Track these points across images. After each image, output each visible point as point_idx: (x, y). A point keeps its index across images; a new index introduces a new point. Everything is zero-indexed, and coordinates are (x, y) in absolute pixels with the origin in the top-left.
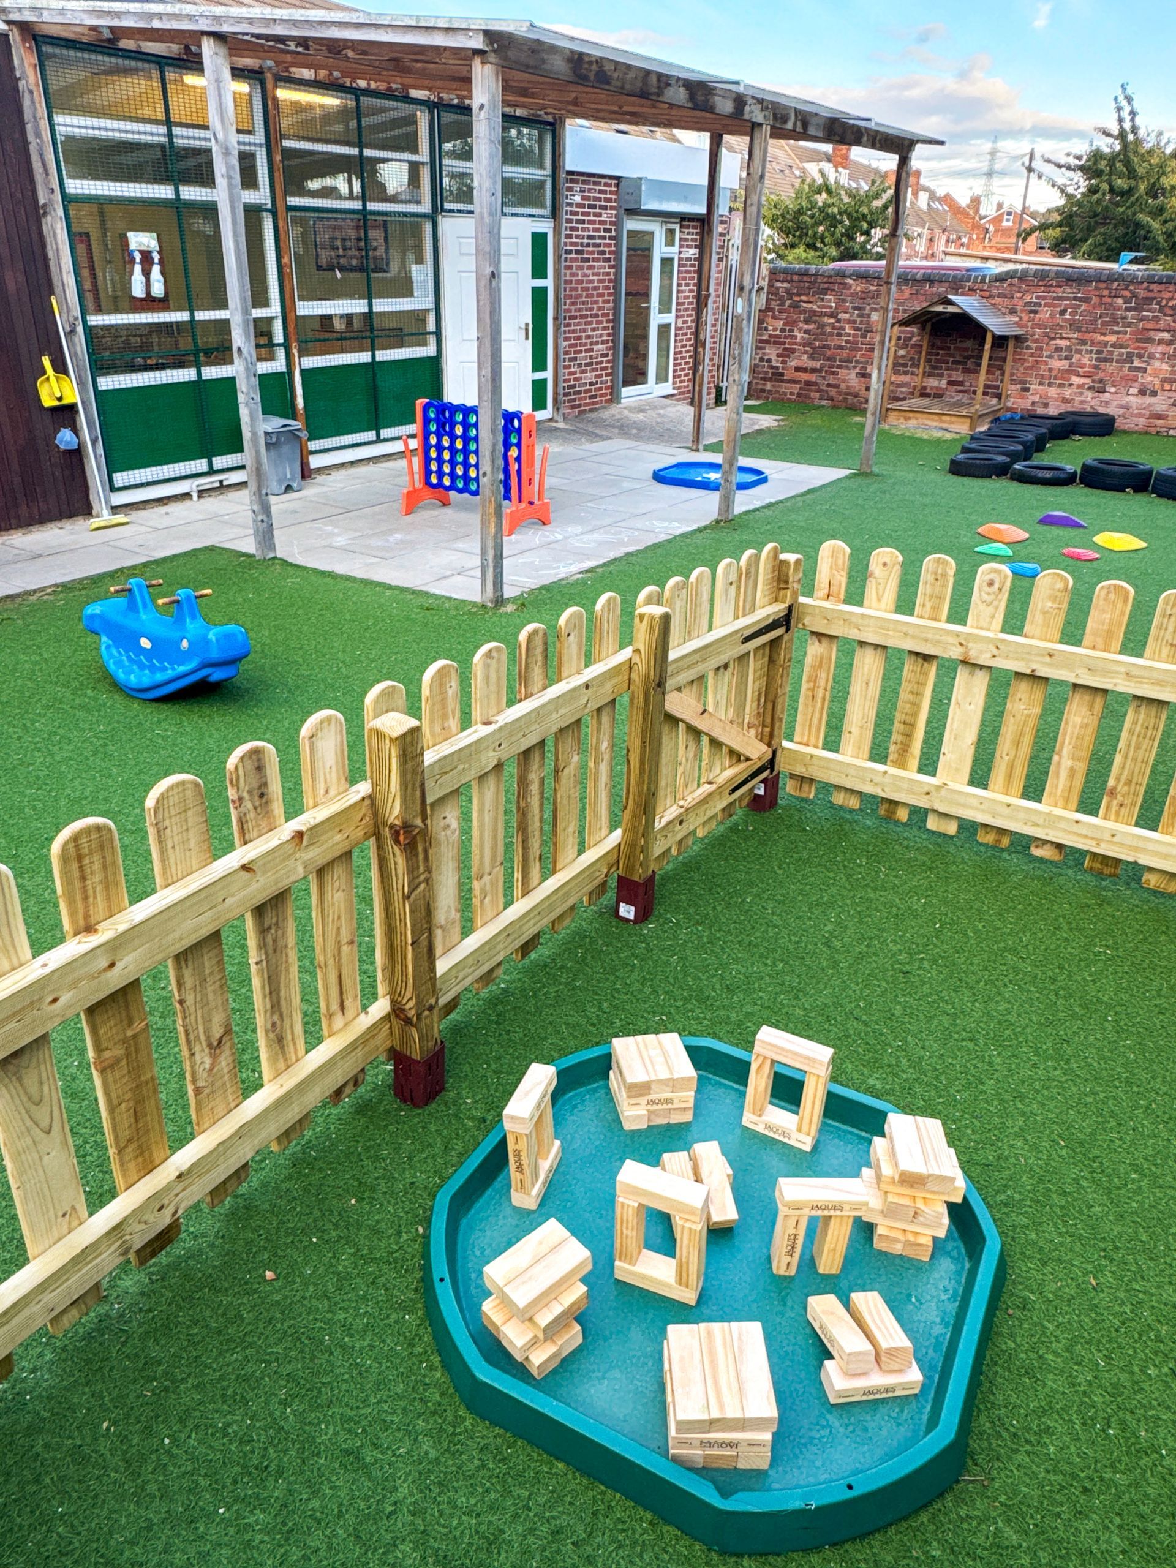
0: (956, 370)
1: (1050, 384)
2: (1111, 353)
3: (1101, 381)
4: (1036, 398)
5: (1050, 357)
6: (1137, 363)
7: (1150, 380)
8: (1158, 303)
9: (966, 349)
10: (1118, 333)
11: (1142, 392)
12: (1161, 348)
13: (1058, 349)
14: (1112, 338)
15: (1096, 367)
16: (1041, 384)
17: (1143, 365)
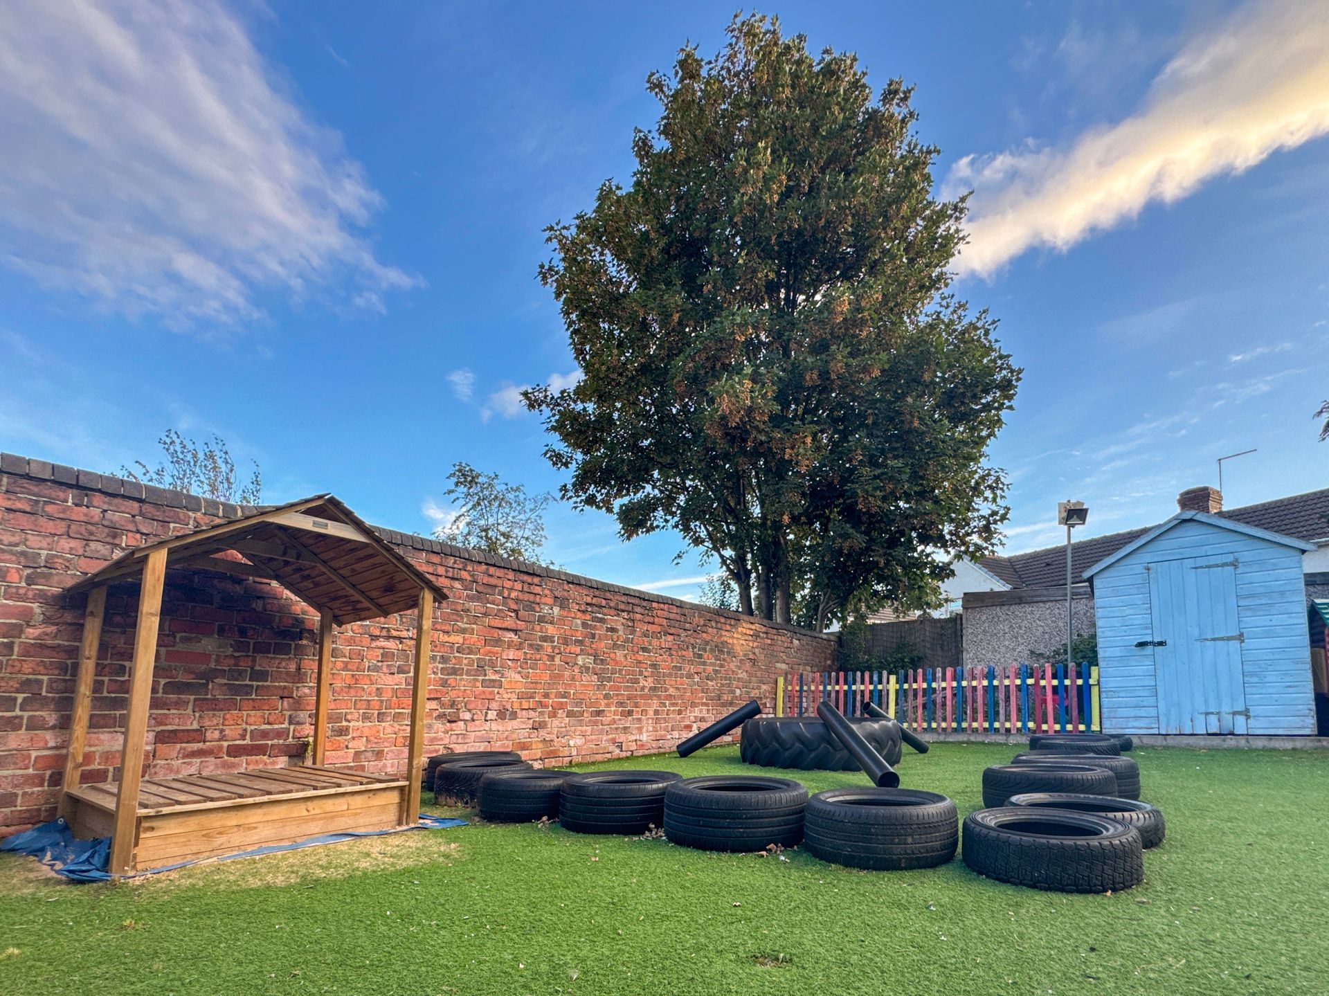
0: (178, 705)
1: (381, 717)
2: (459, 660)
3: (453, 704)
4: (360, 745)
5: (376, 669)
6: (492, 676)
7: (508, 697)
8: (501, 594)
9: (205, 657)
10: (464, 631)
11: (502, 715)
12: (511, 654)
13: (386, 655)
14: (457, 639)
15: (444, 683)
16: (366, 717)
17: (496, 677)
